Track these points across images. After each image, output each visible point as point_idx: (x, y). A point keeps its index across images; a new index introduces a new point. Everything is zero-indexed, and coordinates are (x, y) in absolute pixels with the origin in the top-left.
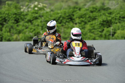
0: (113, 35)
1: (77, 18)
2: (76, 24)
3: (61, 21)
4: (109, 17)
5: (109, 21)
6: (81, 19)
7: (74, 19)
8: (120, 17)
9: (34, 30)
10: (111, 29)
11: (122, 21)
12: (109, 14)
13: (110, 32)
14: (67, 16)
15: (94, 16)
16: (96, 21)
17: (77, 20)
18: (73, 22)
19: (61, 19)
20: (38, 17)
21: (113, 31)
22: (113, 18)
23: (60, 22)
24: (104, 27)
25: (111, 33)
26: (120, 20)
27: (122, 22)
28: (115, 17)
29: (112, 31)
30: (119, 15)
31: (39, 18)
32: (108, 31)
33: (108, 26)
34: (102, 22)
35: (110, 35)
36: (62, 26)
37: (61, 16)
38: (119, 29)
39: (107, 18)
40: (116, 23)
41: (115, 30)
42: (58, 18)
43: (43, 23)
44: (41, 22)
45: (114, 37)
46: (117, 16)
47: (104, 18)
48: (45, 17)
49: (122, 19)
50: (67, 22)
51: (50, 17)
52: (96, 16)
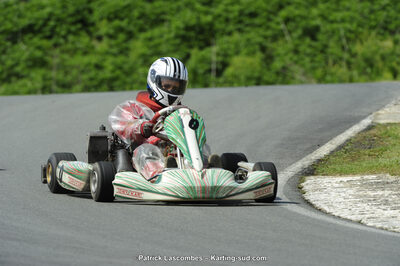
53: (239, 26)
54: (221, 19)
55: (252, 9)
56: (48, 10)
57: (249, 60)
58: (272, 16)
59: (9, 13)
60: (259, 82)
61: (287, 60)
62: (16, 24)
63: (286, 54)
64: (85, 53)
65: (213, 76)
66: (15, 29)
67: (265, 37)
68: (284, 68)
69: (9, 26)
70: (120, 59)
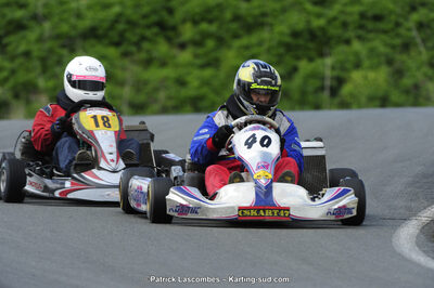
0: (334, 92)
1: (184, 21)
2: (182, 46)
3: (122, 35)
4: (319, 16)
5: (319, 33)
6: (204, 26)
7: (174, 28)
8: (363, 16)
9: (13, 72)
10: (327, 65)
11: (371, 31)
12: (315, 4)
13: (323, 79)
14: (145, 16)
15: (257, 12)
16: (265, 34)
17: (188, 32)
18: (169, 40)
19: (121, 26)
20: (25, 22)
21: (336, 73)
22: (335, 19)
23: (116, 39)
24: (298, 58)
25: (328, 83)
26: (361, 27)
27: (371, 36)
28: (343, 18)
29: (328, 73)
30: (356, 9)
31: (32, 24)
32: (314, 75)
33: (313, 54)
34: (288, 39)
35: (322, 88)
36: (126, 55)
37: (120, 15)
38: (358, 66)
39: (308, 22)
40: (348, 42)
41: (343, 69)
42: (106, 25)
43: (48, 45)
44: (40, 40)
45: (337, 100)
46: (351, 14)
47: (296, 20)
48: (56, 19)
49: (370, 25)
50: (143, 38)
51: (73, 20)
52: (264, 15)
53: (361, 32)
54: (337, 23)
55: (376, 11)
56: (116, 9)
57: (372, 75)
58: (401, 20)
59: (64, 11)
60: (384, 102)
61: (419, 76)
62: (74, 27)
63: (418, 68)
64: (163, 64)
65: (326, 95)
66: (73, 33)
67: (393, 47)
68: (416, 87)
69: (65, 28)
70: (208, 73)
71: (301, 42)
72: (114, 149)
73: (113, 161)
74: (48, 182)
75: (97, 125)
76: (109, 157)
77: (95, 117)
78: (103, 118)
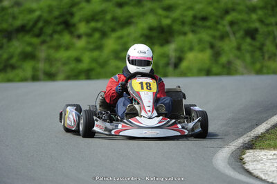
0: (176, 65)
1: (80, 21)
2: (79, 37)
3: (41, 30)
4: (167, 17)
6: (93, 24)
7: (74, 25)
8: (195, 17)
10: (171, 49)
11: (200, 27)
14: (56, 18)
15: (126, 15)
16: (132, 29)
17: (82, 28)
18: (71, 33)
19: (40, 24)
21: (178, 54)
22: (177, 19)
23: (37, 32)
24: (153, 44)
25: (173, 61)
26: (193, 24)
28: (182, 18)
29: (172, 54)
30: (191, 13)
33: (163, 42)
34: (147, 33)
36: (43, 42)
37: (40, 17)
38: (191, 49)
39: (160, 22)
40: (185, 34)
41: (182, 51)
42: (31, 24)
45: (178, 71)
50: (55, 32)
51: (10, 20)
53: (194, 28)
54: (179, 22)
56: (37, 13)
58: (219, 20)
59: (5, 15)
60: (208, 73)
61: (231, 56)
62: (11, 25)
64: (67, 49)
65: (171, 68)
66: (10, 29)
67: (214, 37)
68: (229, 63)
69: (5, 26)
70: (96, 54)
71: (154, 34)
72: (151, 104)
73: (149, 111)
74: (108, 125)
75: (142, 88)
76: (147, 109)
77: (141, 83)
78: (147, 84)
